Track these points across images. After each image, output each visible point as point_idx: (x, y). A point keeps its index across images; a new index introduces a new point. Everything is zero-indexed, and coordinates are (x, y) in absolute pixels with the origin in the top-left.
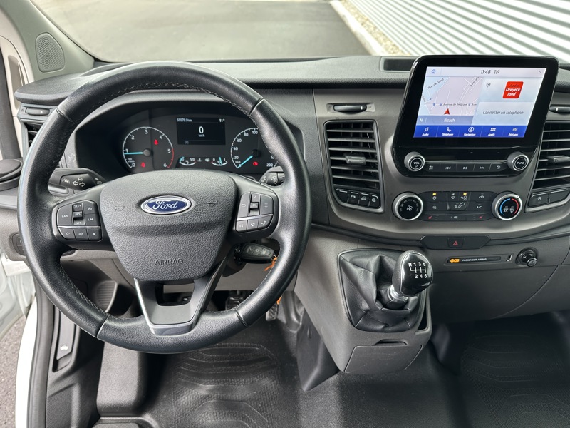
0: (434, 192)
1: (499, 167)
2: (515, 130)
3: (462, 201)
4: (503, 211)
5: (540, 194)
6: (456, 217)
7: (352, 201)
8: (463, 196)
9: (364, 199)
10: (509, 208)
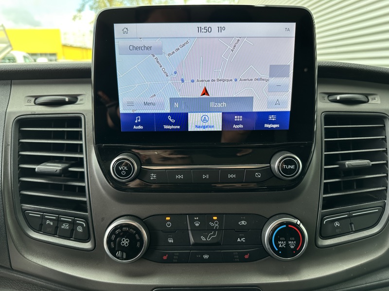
0: (168, 215)
1: (258, 175)
2: (272, 118)
3: (211, 229)
4: (277, 245)
5: (336, 217)
6: (206, 257)
7: (49, 230)
8: (213, 221)
9: (65, 226)
10: (287, 240)
